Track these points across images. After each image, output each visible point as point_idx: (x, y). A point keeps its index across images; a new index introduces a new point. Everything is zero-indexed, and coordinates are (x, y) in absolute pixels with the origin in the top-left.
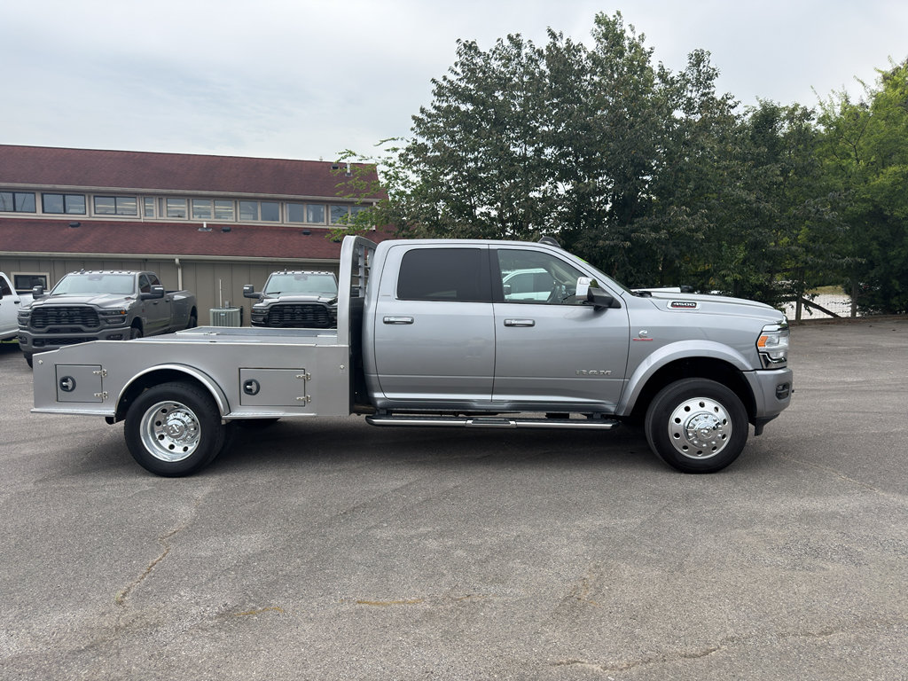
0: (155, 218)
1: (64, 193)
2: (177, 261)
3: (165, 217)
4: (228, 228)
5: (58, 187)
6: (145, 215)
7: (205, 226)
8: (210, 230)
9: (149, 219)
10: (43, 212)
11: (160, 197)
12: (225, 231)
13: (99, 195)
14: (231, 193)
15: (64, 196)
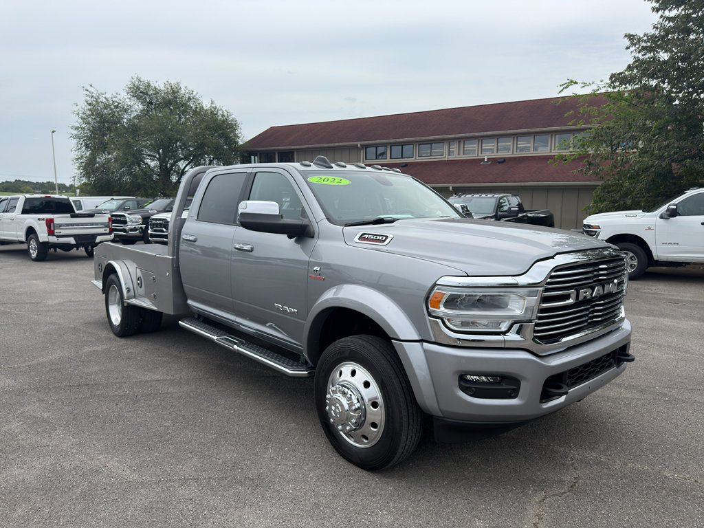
0: (455, 157)
1: (402, 144)
2: (451, 188)
3: (462, 155)
4: (502, 160)
5: (398, 140)
6: (449, 155)
7: (486, 160)
8: (489, 163)
9: (452, 158)
10: (391, 158)
11: (459, 140)
12: (499, 162)
13: (421, 143)
14: (509, 132)
15: (402, 146)
